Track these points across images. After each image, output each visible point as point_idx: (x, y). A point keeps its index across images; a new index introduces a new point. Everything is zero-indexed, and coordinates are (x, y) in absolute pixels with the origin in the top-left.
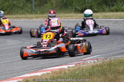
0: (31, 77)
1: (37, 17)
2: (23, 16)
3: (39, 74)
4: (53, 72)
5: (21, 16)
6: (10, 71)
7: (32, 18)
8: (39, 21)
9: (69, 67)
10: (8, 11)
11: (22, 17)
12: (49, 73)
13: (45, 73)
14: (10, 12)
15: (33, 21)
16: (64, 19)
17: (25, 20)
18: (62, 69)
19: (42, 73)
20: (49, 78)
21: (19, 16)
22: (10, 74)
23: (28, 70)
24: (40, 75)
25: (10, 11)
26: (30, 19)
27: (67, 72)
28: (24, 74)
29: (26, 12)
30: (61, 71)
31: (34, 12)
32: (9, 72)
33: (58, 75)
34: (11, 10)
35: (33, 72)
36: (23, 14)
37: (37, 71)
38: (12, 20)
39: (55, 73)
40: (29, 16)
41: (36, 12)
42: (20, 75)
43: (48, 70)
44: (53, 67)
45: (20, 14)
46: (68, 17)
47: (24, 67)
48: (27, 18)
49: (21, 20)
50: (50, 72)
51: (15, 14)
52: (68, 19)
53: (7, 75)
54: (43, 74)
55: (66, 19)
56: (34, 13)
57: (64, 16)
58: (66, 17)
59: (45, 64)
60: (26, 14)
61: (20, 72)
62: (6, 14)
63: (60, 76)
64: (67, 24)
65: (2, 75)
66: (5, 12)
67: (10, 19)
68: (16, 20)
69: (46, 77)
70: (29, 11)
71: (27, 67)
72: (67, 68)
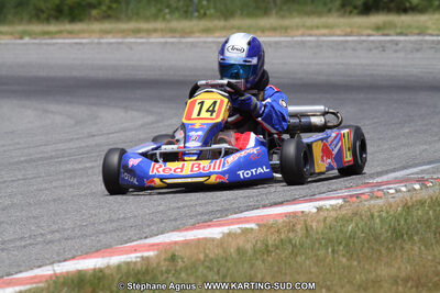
0: (187, 243)
1: (207, 31)
2: (159, 25)
3: (215, 232)
4: (264, 225)
5: (151, 25)
6: (112, 221)
7: (190, 33)
8: (214, 42)
9: (319, 209)
10: (104, 8)
11: (155, 30)
12: (252, 229)
13: (235, 228)
14: (110, 12)
15: (193, 45)
16: (303, 35)
17: (163, 40)
18: (295, 214)
19: (226, 229)
20: (249, 246)
21: (144, 26)
22: (110, 232)
23: (175, 220)
24: (218, 236)
25: (110, 8)
26: (181, 37)
27: (314, 225)
28: (162, 233)
29: (167, 11)
30: (292, 221)
31: (198, 11)
32: (109, 227)
33: (283, 236)
34: (114, 6)
35: (194, 227)
36: (155, 17)
37: (206, 224)
38: (120, 40)
39: (272, 230)
40: (175, 24)
41: (202, 11)
42: (146, 238)
43: (247, 220)
44: (264, 207)
45: (147, 19)
46: (317, 27)
47: (161, 208)
48: (173, 31)
49: (152, 40)
50: (253, 226)
51: (129, 19)
52: (316, 35)
53: (102, 236)
54: (229, 234)
55: (311, 35)
56: (196, 14)
57: (303, 26)
58: (312, 28)
59: (236, 199)
60: (168, 16)
61: (149, 226)
62: (96, 19)
63: (290, 241)
64: (315, 54)
65: (84, 236)
66: (94, 12)
67: (110, 36)
68: (133, 40)
69: (241, 242)
70: (177, 8)
71: (173, 209)
72: (315, 210)
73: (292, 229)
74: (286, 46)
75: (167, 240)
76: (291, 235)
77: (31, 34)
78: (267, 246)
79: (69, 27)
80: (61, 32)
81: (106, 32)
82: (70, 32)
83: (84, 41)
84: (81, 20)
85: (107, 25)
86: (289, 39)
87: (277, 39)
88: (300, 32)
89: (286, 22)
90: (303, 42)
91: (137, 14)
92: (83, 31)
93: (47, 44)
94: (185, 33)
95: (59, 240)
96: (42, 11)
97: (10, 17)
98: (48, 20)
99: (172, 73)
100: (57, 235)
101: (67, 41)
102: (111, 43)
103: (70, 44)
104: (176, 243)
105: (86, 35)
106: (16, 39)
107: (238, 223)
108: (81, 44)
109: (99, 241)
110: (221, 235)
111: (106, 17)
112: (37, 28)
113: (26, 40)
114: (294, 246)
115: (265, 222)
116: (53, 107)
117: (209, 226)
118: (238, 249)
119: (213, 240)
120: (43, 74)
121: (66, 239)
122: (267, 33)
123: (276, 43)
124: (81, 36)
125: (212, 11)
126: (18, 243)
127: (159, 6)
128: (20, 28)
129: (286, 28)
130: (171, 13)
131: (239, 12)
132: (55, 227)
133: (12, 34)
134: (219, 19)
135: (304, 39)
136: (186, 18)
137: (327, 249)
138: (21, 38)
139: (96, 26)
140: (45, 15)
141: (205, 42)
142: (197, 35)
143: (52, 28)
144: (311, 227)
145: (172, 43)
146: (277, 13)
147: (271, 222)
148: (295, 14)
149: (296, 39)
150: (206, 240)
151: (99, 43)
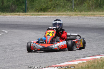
0: (69, 65)
1: (76, 15)
2: (65, 13)
3: (76, 63)
5: (63, 13)
6: (52, 59)
7: (72, 15)
8: (77, 18)
9: (101, 58)
10: (52, 9)
11: (64, 15)
13: (81, 62)
14: (53, 10)
15: (72, 18)
16: (99, 16)
17: (66, 17)
18: (95, 59)
19: (79, 62)
20: (84, 66)
21: (61, 13)
23: (67, 59)
24: (77, 64)
25: (53, 9)
26: (70, 16)
27: (100, 61)
28: (64, 62)
29: (67, 10)
30: (95, 60)
31: (74, 10)
32: (51, 61)
33: (92, 64)
34: (54, 8)
35: (71, 61)
36: (64, 11)
37: (74, 61)
38: (55, 17)
39: (90, 62)
40: (69, 13)
41: (75, 10)
42: (60, 63)
43: (84, 60)
44: (88, 57)
45: (62, 12)
46: (102, 15)
47: (64, 56)
48: (68, 15)
49: (63, 17)
50: (85, 61)
51: (58, 12)
52: (102, 16)
53: (49, 63)
54: (79, 63)
55: (100, 17)
56: (73, 11)
57: (99, 14)
58: (101, 15)
59: (81, 55)
60: (67, 11)
61: (60, 61)
62: (50, 12)
63: (94, 65)
64: (101, 21)
65: (45, 63)
66: (49, 10)
67: (53, 16)
68: (58, 17)
69: (82, 65)
70: (69, 9)
71: (66, 57)
72: (100, 58)
73: (94, 62)
74: (94, 19)
75: (65, 64)
76: (94, 64)
77: (34, 15)
78: (88, 66)
79: (43, 13)
80: (41, 14)
81: (52, 15)
82: (44, 15)
83: (47, 17)
84: (46, 12)
85: (52, 13)
86: (95, 17)
87: (92, 17)
88: (98, 16)
89: (95, 13)
90: (99, 18)
91: (60, 11)
92: (47, 14)
93: (38, 17)
94: (70, 15)
95: (39, 64)
96: (37, 10)
97: (29, 11)
98: (38, 12)
99: (67, 25)
100: (39, 62)
101: (43, 17)
103: (44, 17)
104: (67, 65)
105: (47, 15)
106: (31, 16)
107: (82, 61)
108: (46, 17)
109: (49, 64)
110: (78, 63)
111: (52, 11)
112: (36, 13)
113: (33, 16)
114: (95, 66)
115: (88, 60)
116: (39, 32)
117: (75, 61)
118: (82, 67)
119: (76, 64)
120: (37, 24)
121: (41, 63)
122: (90, 16)
123: (92, 18)
124: (46, 15)
125: (77, 10)
126: (30, 64)
127: (65, 9)
128: (32, 13)
129: (95, 15)
130: (68, 10)
131: (84, 11)
132: (38, 60)
133: (30, 15)
134: (79, 12)
135: (99, 17)
136: (71, 12)
137: (103, 67)
138: (32, 16)
139: (50, 13)
140: (38, 11)
141: (75, 18)
142: (74, 16)
143: (39, 13)
144: (99, 62)
145: (68, 18)
146: (93, 11)
147: (90, 60)
148: (97, 11)
149: (97, 17)
150: (74, 64)
151: (50, 17)
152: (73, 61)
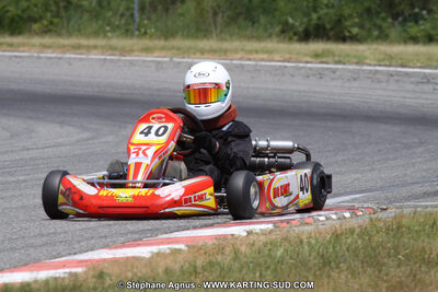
0: (115, 261)
1: (147, 50)
2: (100, 42)
3: (144, 252)
4: (194, 247)
5: (92, 42)
6: (43, 235)
7: (130, 51)
8: (153, 62)
9: (249, 233)
10: (45, 22)
11: (95, 47)
12: (180, 250)
13: (165, 248)
14: (50, 27)
15: (131, 63)
16: (241, 59)
17: (103, 57)
18: (224, 237)
19: (155, 249)
20: (177, 267)
21: (84, 42)
22: (41, 246)
23: (105, 237)
24: (148, 256)
26: (121, 55)
27: (243, 249)
28: (92, 250)
29: (108, 28)
30: (222, 244)
31: (138, 30)
32: (39, 241)
33: (211, 258)
34: (56, 20)
35: (123, 245)
36: (96, 34)
37: (136, 243)
38: (60, 55)
39: (202, 252)
40: (116, 42)
41: (143, 30)
42: (75, 254)
43: (177, 241)
44: (195, 228)
45: (88, 36)
46: (257, 52)
48: (113, 49)
49: (94, 57)
50: (182, 247)
51: (70, 34)
52: (255, 60)
53: (32, 250)
54: (158, 254)
55: (250, 60)
56: (137, 33)
57: (243, 50)
58: (251, 52)
60: (109, 34)
61: (79, 242)
62: (37, 34)
63: (218, 264)
64: (253, 78)
65: (13, 249)
66: (35, 26)
67: (50, 51)
68: (73, 56)
69: (169, 262)
70: (118, 27)
72: (245, 234)
73: (221, 250)
75: (96, 257)
78: (195, 267)
79: (8, 39)
81: (46, 47)
82: (11, 45)
83: (23, 54)
84: (20, 33)
85: (47, 40)
86: (228, 62)
88: (239, 56)
89: (226, 45)
90: (242, 66)
91: (79, 30)
92: (24, 45)
94: (124, 51)
99: (109, 90)
101: (7, 54)
102: (50, 58)
103: (11, 57)
104: (104, 260)
105: (26, 48)
107: (169, 243)
108: (20, 57)
109: (29, 255)
110: (150, 255)
111: (46, 31)
114: (222, 269)
115: (195, 243)
117: (139, 245)
118: (167, 269)
119: (143, 259)
122: (206, 55)
124: (21, 49)
125: (153, 30)
127: (100, 23)
129: (225, 51)
130: (113, 30)
131: (180, 34)
134: (160, 39)
135: (243, 62)
136: (127, 36)
137: (254, 274)
139: (36, 40)
141: (144, 61)
142: (137, 53)
144: (240, 250)
145: (111, 61)
146: (217, 36)
147: (201, 243)
148: (235, 37)
149: (234, 62)
150: (135, 258)
151: (39, 58)
152: (129, 246)
